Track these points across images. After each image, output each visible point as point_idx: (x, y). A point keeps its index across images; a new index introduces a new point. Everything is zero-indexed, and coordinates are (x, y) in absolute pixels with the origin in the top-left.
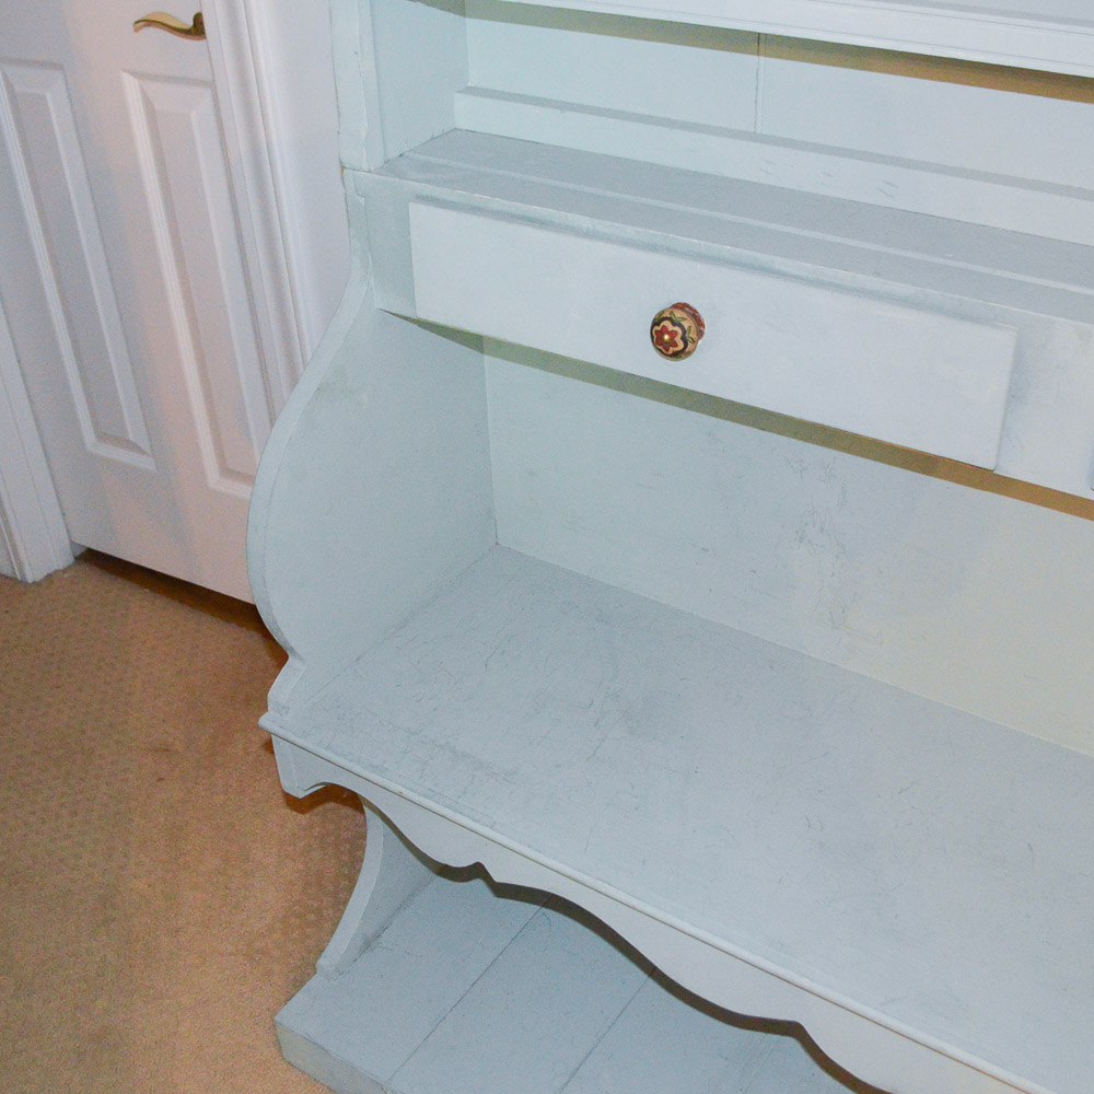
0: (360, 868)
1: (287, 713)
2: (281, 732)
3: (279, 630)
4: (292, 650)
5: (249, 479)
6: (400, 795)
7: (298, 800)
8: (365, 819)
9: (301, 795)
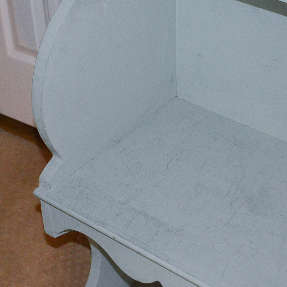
0: (86, 281)
1: (50, 188)
2: (47, 199)
3: (48, 140)
4: (55, 151)
5: (35, 53)
6: (114, 239)
7: (53, 238)
8: (91, 252)
9: (55, 236)
